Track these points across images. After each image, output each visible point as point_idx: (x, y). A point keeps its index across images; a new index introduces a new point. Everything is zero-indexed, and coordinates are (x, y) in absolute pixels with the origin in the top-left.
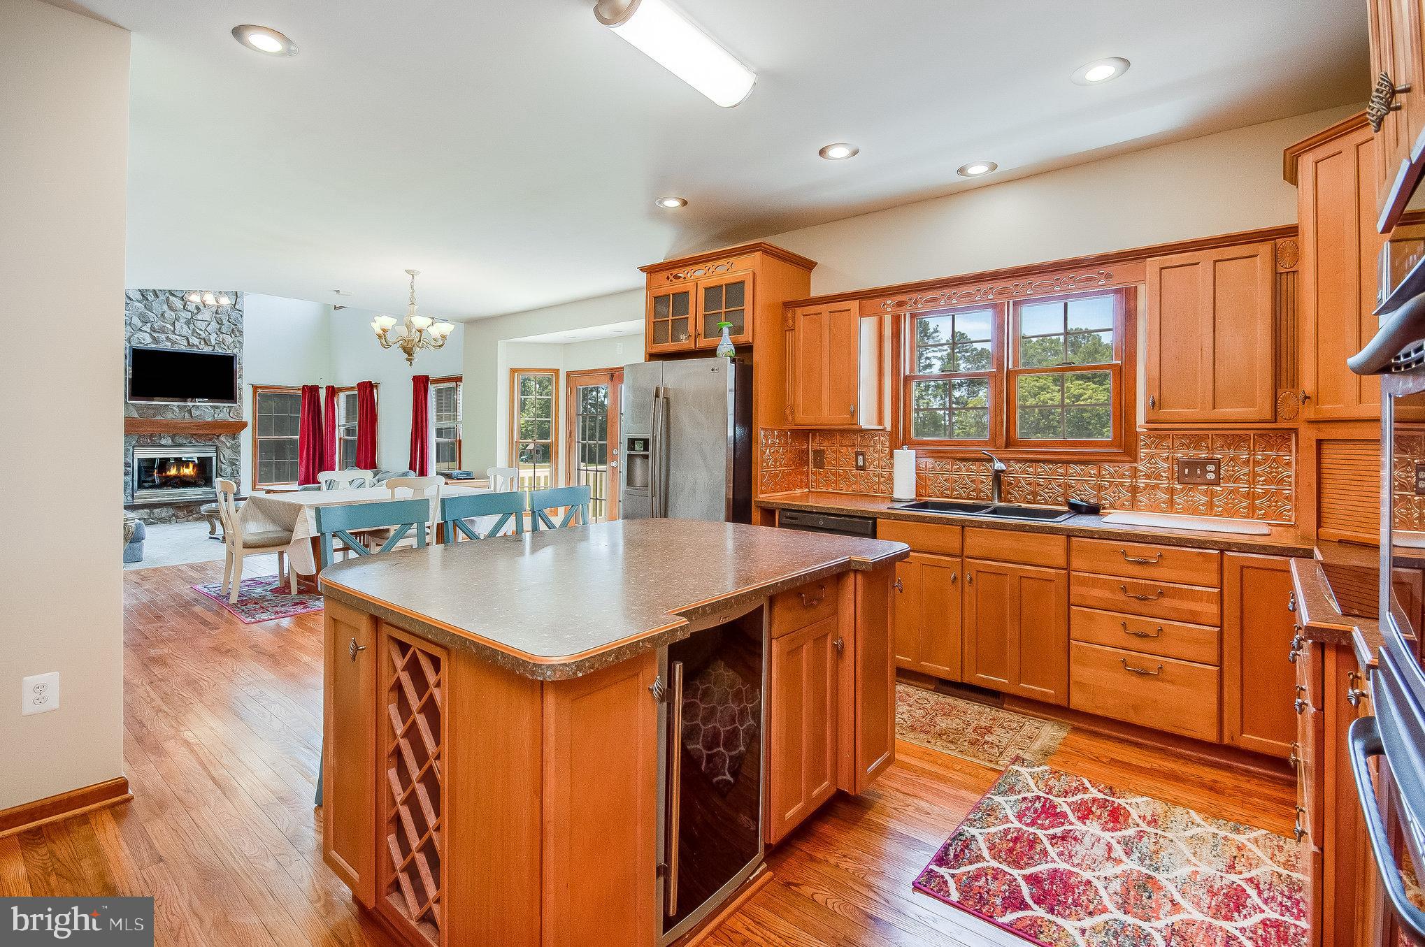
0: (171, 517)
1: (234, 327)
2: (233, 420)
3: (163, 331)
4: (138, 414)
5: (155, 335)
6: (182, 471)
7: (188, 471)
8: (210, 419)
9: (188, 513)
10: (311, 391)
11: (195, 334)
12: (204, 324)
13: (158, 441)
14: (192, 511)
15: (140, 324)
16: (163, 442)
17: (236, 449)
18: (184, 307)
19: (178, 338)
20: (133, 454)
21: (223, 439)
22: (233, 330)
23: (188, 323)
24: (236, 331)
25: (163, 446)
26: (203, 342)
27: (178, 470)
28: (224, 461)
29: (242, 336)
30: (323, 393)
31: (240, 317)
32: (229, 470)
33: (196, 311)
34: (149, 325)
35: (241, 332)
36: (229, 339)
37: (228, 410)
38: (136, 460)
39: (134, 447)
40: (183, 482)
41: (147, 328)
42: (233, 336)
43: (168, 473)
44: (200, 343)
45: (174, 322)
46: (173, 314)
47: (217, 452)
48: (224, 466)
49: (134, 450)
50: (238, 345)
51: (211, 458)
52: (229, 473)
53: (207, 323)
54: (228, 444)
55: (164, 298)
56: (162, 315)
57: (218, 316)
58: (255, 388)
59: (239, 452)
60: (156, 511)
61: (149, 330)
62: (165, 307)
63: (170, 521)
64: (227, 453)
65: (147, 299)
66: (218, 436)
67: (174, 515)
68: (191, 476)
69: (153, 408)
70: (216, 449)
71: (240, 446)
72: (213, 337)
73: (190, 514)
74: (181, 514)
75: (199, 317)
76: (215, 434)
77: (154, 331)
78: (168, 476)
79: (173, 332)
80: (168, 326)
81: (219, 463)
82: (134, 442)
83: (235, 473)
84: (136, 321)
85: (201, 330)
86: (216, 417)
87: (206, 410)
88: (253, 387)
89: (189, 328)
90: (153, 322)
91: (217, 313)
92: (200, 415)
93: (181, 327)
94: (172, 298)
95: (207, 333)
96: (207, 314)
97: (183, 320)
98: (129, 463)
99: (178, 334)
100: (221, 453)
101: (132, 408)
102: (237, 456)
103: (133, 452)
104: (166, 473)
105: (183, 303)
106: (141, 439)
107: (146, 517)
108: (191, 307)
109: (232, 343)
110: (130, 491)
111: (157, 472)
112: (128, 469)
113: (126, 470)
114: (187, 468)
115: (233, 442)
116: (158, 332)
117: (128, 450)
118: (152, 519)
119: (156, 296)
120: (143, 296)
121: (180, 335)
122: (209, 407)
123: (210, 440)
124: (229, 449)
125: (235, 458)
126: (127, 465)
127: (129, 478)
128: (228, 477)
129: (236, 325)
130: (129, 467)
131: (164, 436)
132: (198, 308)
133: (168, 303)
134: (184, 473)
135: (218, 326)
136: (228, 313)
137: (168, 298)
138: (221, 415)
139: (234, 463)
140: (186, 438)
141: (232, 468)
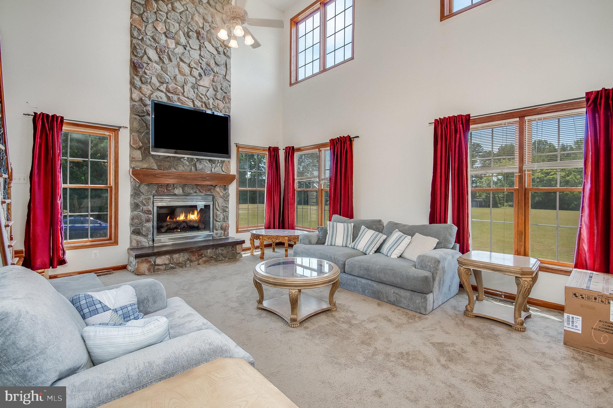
0: (186, 262)
1: (225, 95)
2: (224, 173)
3: (176, 93)
4: (158, 166)
5: (170, 95)
6: (188, 217)
7: (194, 217)
8: (208, 172)
9: (198, 256)
10: (273, 152)
11: (199, 98)
12: (204, 89)
13: (172, 191)
14: (201, 255)
15: (158, 84)
16: (176, 191)
17: (226, 198)
18: (191, 73)
19: (187, 100)
20: (153, 202)
21: (218, 189)
22: (224, 97)
23: (193, 87)
24: (226, 99)
25: (175, 195)
26: (204, 106)
27: (186, 216)
28: (218, 208)
29: (230, 102)
30: (282, 154)
31: (228, 87)
32: (222, 216)
33: (199, 78)
34: (165, 85)
35: (230, 99)
36: (221, 105)
37: (221, 165)
38: (155, 208)
39: (153, 196)
40: (189, 227)
41: (163, 88)
42: (224, 102)
43: (178, 219)
44: (202, 106)
45: (184, 86)
46: (183, 78)
47: (213, 201)
48: (218, 213)
49: (153, 198)
50: (228, 109)
51: (209, 206)
52: (221, 219)
53: (206, 89)
54: (221, 194)
55: (176, 63)
56: (175, 77)
57: (214, 84)
58: (239, 148)
59: (228, 201)
60: (176, 256)
61: (164, 90)
62: (177, 71)
63: (185, 264)
64: (220, 201)
65: (163, 63)
66: (214, 187)
67: (188, 259)
68: (195, 221)
69: (168, 161)
70: (213, 198)
71: (229, 195)
72: (211, 101)
73: (200, 257)
74: (194, 258)
75: (201, 83)
76: (212, 185)
77: (169, 92)
78: (178, 222)
79: (183, 94)
80: (179, 88)
81: (215, 210)
82: (154, 192)
83: (226, 219)
84: (154, 80)
85: (203, 95)
86: (213, 169)
87: (206, 165)
88: (236, 146)
89: (194, 92)
90: (168, 83)
91: (213, 81)
92: (202, 169)
93: (189, 91)
94: (181, 63)
95: (207, 98)
96: (206, 81)
97: (190, 85)
98: (150, 211)
99: (187, 96)
100: (218, 203)
101: (152, 160)
102: (226, 204)
103: (153, 200)
104: (176, 218)
105: (189, 69)
106: (160, 189)
107: (167, 262)
108: (196, 73)
109: (224, 108)
110: (150, 236)
111: (169, 219)
112: (150, 216)
113: (148, 217)
114: (193, 214)
115: (224, 193)
116: (172, 93)
117: (149, 199)
118: (172, 264)
119: (170, 60)
120: (160, 58)
121: (188, 98)
122: (208, 162)
123: (209, 190)
124: (221, 197)
125: (226, 205)
126: (149, 212)
127: (150, 225)
128: (220, 222)
129: (226, 93)
130: (151, 214)
131: (177, 186)
132: (200, 75)
133: (179, 68)
134: (191, 218)
135: (214, 93)
136: (221, 82)
137: (178, 63)
138: (216, 169)
139: (225, 210)
140: (193, 188)
141: (224, 215)
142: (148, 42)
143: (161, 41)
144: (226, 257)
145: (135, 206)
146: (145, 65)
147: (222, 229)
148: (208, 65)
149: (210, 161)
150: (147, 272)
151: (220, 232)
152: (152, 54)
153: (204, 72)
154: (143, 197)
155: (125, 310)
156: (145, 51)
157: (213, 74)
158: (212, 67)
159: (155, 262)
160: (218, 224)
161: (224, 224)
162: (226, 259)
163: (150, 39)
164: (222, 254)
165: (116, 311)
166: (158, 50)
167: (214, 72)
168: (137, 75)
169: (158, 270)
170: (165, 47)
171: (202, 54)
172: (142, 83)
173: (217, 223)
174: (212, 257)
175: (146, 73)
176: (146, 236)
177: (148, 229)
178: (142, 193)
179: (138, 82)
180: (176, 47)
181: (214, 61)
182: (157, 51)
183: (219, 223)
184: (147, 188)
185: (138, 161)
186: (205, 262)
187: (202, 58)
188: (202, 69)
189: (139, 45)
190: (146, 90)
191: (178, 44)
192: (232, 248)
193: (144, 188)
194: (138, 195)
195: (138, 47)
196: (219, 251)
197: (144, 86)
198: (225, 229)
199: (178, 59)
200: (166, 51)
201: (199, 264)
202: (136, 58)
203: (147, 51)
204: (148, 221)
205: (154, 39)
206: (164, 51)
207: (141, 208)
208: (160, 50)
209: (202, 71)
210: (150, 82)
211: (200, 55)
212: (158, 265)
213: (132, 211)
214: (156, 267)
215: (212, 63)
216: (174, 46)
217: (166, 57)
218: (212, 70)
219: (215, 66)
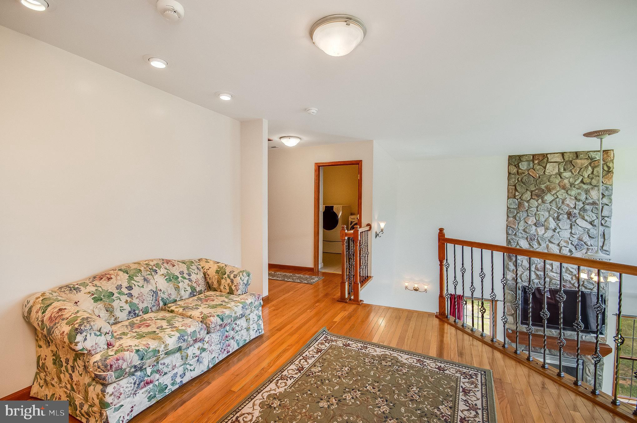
11: (568, 272)
17: (600, 367)
18: (560, 251)
21: (589, 356)
28: (589, 374)
32: (593, 382)
34: (534, 266)
44: (572, 278)
48: (588, 378)
54: (593, 361)
55: (545, 246)
59: (602, 369)
64: (592, 368)
71: (603, 365)
77: (538, 270)
81: (585, 375)
83: (598, 385)
84: (525, 263)
85: (573, 269)
90: (537, 264)
91: (587, 254)
94: (550, 245)
99: (555, 272)
100: (588, 367)
102: (600, 372)
105: (558, 248)
108: (566, 251)
116: (541, 271)
119: (540, 245)
120: (530, 245)
124: (593, 364)
132: (571, 251)
133: (548, 249)
137: (548, 245)
138: (587, 337)
142: (520, 235)
143: (532, 231)
148: (580, 240)
152: (523, 243)
153: (576, 247)
157: (586, 247)
158: (585, 241)
163: (522, 232)
166: (529, 239)
167: (588, 246)
168: (511, 262)
170: (535, 235)
171: (573, 232)
179: (512, 267)
181: (587, 236)
182: (527, 241)
185: (511, 323)
187: (574, 236)
188: (573, 245)
189: (512, 239)
191: (548, 229)
195: (512, 241)
199: (547, 243)
200: (536, 238)
203: (519, 242)
205: (526, 232)
206: (534, 238)
209: (573, 246)
210: (522, 265)
211: (571, 233)
215: (586, 238)
216: (543, 232)
217: (536, 243)
218: (585, 243)
219: (589, 239)
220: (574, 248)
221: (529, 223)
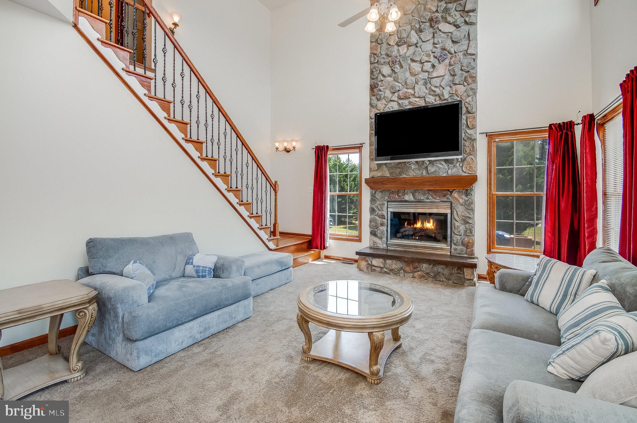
0: (400, 270)
1: (466, 74)
2: (466, 174)
3: (407, 98)
4: (389, 173)
5: (400, 102)
6: (425, 225)
7: (430, 225)
8: (444, 175)
9: (413, 269)
11: (432, 93)
12: (438, 80)
13: (402, 197)
15: (390, 95)
16: (407, 198)
17: (469, 206)
18: (422, 68)
19: (417, 99)
20: (387, 208)
21: (455, 195)
22: (465, 78)
23: (425, 84)
24: (470, 78)
25: (406, 201)
26: (437, 98)
27: (422, 223)
28: (457, 218)
29: (475, 82)
30: (578, 131)
31: (472, 63)
32: (462, 228)
33: (432, 70)
34: (396, 94)
35: (474, 78)
36: (462, 89)
37: (461, 165)
38: (389, 213)
39: (388, 202)
40: (426, 236)
41: (395, 98)
42: (466, 84)
43: (415, 225)
44: (435, 100)
45: (415, 86)
46: (414, 78)
47: (451, 209)
48: (457, 224)
49: (388, 204)
50: (471, 93)
51: (447, 214)
52: (462, 232)
53: (441, 78)
54: (461, 201)
55: (407, 67)
56: (406, 82)
57: (451, 68)
58: (490, 136)
59: (472, 210)
60: (389, 262)
61: (396, 99)
62: (408, 74)
63: (399, 273)
64: (460, 210)
65: (395, 73)
66: (451, 192)
67: (401, 268)
68: (432, 230)
69: (399, 168)
70: (451, 205)
71: (472, 203)
72: (447, 90)
73: (415, 270)
74: (407, 269)
75: (435, 74)
76: (448, 190)
77: (400, 98)
78: (416, 228)
79: (414, 95)
80: (410, 91)
81: (453, 221)
82: (386, 198)
83: (470, 232)
84: (388, 93)
85: (436, 87)
86: (449, 171)
87: (440, 166)
88: (487, 135)
89: (426, 88)
90: (399, 91)
91: (450, 65)
92: (435, 171)
93: (420, 89)
94: (413, 64)
95: (441, 89)
96: (441, 69)
97: (421, 82)
98: (384, 215)
99: (418, 96)
100: (456, 210)
101: (385, 168)
102: (470, 214)
103: (387, 206)
104: (413, 225)
105: (421, 65)
106: (391, 195)
107: (382, 266)
108: (428, 66)
109: (465, 91)
110: (385, 239)
111: (407, 225)
112: (384, 220)
113: (382, 221)
114: (429, 222)
115: (466, 199)
116: (402, 99)
117: (383, 204)
118: (386, 268)
119: (401, 67)
120: (392, 70)
121: (419, 97)
122: (443, 163)
123: (444, 196)
124: (462, 205)
125: (468, 215)
126: (382, 217)
127: (384, 228)
128: (461, 235)
129: (469, 71)
130: (384, 219)
131: (408, 192)
132: (433, 66)
133: (410, 70)
134: (427, 226)
135: (451, 78)
136: (461, 61)
137: (410, 65)
138: (453, 171)
139: (467, 221)
140: (424, 194)
141: (466, 227)
142: (382, 61)
143: (393, 53)
144: (449, 280)
145: (372, 211)
146: (379, 83)
147: (463, 244)
148: (444, 49)
149: (446, 161)
150: (365, 269)
151: (460, 247)
152: (386, 70)
153: (439, 60)
154: (378, 202)
155: (204, 269)
156: (380, 71)
157: (450, 56)
158: (448, 49)
159: (372, 263)
160: (456, 238)
161: (466, 239)
162: (450, 282)
163: (384, 57)
164: (443, 274)
165: (194, 266)
167: (451, 54)
168: (374, 95)
169: (375, 270)
170: (396, 57)
171: (436, 42)
172: (378, 100)
173: (456, 236)
174: (428, 273)
175: (380, 90)
176: (381, 238)
177: (382, 232)
178: (377, 199)
179: (375, 101)
180: (408, 49)
181: (451, 41)
182: (389, 65)
183: (459, 237)
184: (380, 194)
185: (375, 170)
186: (421, 277)
187: (436, 46)
188: (436, 58)
189: (375, 68)
190: (380, 105)
191: (410, 46)
192: (457, 270)
193: (378, 195)
194: (375, 200)
195: (374, 71)
196: (440, 268)
197: (379, 103)
198: (469, 245)
199: (409, 61)
200: (398, 60)
201: (413, 277)
202: (373, 81)
203: (381, 69)
204: (382, 225)
205: (387, 55)
206: (396, 61)
207: (377, 213)
208: (392, 62)
209: (436, 60)
210: (384, 96)
211: (434, 43)
212: (374, 266)
213: (371, 215)
214: (373, 268)
215: (449, 45)
216: (405, 50)
217: (398, 66)
218: (449, 52)
219: (453, 46)
220: (437, 62)
221: (391, 43)
